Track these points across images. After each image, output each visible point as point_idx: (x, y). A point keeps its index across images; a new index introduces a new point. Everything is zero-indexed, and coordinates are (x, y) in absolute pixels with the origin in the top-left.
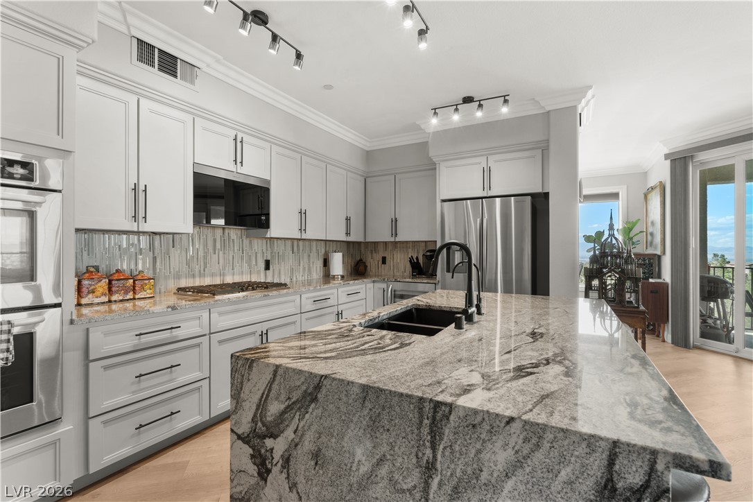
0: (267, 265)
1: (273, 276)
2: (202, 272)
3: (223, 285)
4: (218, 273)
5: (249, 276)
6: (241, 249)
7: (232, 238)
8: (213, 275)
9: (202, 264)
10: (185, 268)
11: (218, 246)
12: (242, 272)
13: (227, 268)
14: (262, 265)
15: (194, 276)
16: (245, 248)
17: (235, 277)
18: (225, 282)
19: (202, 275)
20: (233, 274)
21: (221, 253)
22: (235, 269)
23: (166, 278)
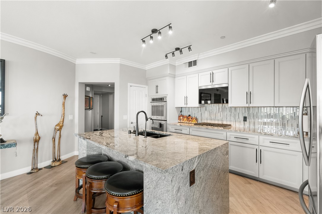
0: (245, 119)
1: (250, 125)
2: (214, 119)
3: (222, 124)
4: (221, 120)
5: (234, 123)
6: (230, 111)
7: (226, 107)
8: (218, 120)
9: (215, 116)
10: (209, 117)
11: (220, 110)
12: (231, 120)
13: (224, 119)
14: (242, 119)
15: (212, 120)
16: (232, 111)
17: (228, 122)
18: (223, 123)
19: (214, 120)
20: (227, 121)
21: (221, 113)
22: (228, 119)
23: (204, 119)
